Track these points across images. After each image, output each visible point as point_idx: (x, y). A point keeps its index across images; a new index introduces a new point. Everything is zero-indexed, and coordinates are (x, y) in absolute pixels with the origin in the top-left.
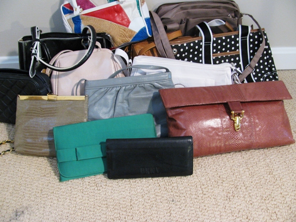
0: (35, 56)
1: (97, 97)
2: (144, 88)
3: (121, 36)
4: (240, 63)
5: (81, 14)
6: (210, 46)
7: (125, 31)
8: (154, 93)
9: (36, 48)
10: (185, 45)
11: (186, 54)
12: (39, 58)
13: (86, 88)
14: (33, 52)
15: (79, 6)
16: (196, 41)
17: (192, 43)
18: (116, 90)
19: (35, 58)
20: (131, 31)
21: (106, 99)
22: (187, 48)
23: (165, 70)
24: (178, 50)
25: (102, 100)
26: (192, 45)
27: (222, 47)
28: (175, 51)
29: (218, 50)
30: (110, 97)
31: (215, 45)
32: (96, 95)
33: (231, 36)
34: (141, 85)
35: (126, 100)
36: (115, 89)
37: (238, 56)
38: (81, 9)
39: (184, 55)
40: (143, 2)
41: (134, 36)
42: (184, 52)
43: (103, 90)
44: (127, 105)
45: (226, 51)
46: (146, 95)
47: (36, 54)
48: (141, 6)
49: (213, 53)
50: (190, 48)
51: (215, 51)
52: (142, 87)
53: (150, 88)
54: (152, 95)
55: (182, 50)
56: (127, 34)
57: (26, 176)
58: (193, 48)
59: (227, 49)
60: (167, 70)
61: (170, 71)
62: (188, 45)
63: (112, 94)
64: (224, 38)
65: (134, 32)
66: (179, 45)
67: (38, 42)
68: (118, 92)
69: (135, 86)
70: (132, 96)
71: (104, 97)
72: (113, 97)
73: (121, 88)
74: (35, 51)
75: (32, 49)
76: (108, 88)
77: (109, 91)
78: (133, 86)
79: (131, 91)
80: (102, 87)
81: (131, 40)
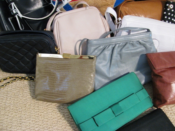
0: (18, 15)
1: (97, 52)
2: (133, 44)
3: (105, 6)
7: (107, 1)
9: (15, 8)
12: (21, 16)
13: (88, 46)
14: (14, 12)
18: (112, 47)
19: (19, 17)
21: (105, 55)
23: (146, 30)
24: (174, 7)
25: (102, 55)
28: (171, 6)
30: (108, 53)
32: (96, 51)
34: (130, 42)
35: (119, 54)
41: (115, 2)
43: (101, 47)
44: (120, 58)
47: (17, 13)
52: (131, 44)
53: (137, 44)
57: (46, 120)
60: (148, 31)
61: (151, 30)
63: (109, 50)
67: (13, 3)
68: (114, 48)
69: (126, 43)
70: (124, 51)
71: (103, 53)
72: (110, 52)
73: (116, 45)
74: (15, 11)
75: (12, 10)
76: (106, 46)
77: (106, 48)
78: (124, 44)
79: (122, 47)
80: (101, 45)
81: (113, 6)
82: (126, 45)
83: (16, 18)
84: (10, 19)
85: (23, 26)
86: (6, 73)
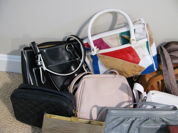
0: (42, 67)
2: (155, 121)
3: (132, 71)
5: (97, 53)
7: (135, 67)
8: (162, 125)
9: (41, 60)
12: (45, 68)
14: (39, 64)
15: (96, 47)
19: (42, 69)
20: (141, 67)
21: (122, 127)
30: (126, 125)
32: (114, 122)
34: (153, 119)
36: (131, 119)
38: (98, 49)
40: (152, 43)
41: (143, 71)
43: (121, 119)
46: (154, 126)
47: (42, 65)
48: (150, 46)
53: (159, 121)
54: (159, 126)
56: (137, 70)
63: (128, 123)
65: (143, 68)
67: (40, 55)
68: (133, 122)
69: (148, 118)
70: (143, 126)
71: (121, 125)
72: (128, 125)
73: (136, 119)
74: (41, 63)
75: (38, 62)
76: (125, 118)
77: (126, 120)
78: (145, 119)
79: (143, 121)
80: (120, 117)
81: (140, 73)
82: (147, 120)
83: (39, 69)
84: (35, 70)
85: (45, 78)
86: (19, 122)
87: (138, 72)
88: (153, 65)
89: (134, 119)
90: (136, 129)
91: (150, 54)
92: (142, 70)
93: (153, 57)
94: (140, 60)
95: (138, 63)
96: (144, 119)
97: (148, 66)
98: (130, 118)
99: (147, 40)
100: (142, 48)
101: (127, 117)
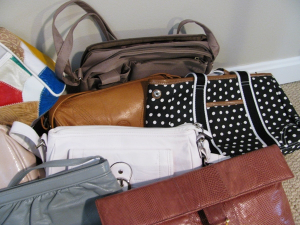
4: (246, 115)
6: (203, 91)
7: (21, 108)
10: (173, 86)
11: (173, 99)
16: (187, 83)
17: (181, 84)
20: (30, 104)
22: (175, 91)
24: (162, 93)
26: (181, 87)
27: (219, 93)
28: (157, 94)
29: (213, 98)
31: (209, 90)
33: (229, 80)
34: (64, 190)
35: (46, 214)
36: (25, 202)
37: (242, 106)
39: (169, 101)
40: (21, 55)
41: (38, 107)
42: (170, 97)
45: (223, 100)
49: (207, 101)
50: (179, 91)
51: (209, 98)
52: (66, 192)
55: (168, 93)
58: (183, 91)
59: (225, 97)
62: (177, 86)
64: (220, 82)
65: (36, 103)
66: (165, 86)
69: (55, 192)
73: (34, 199)
76: (14, 204)
78: (52, 194)
79: (50, 200)
80: (4, 204)
81: (38, 114)
82: (55, 195)
87: (34, 114)
88: (45, 90)
89: (30, 201)
90: (45, 216)
91: (31, 74)
92: (36, 107)
93: (40, 77)
94: (20, 93)
95: (20, 100)
96: (50, 196)
97: (40, 96)
98: (22, 201)
99: (10, 54)
100: (12, 73)
101: (17, 201)
